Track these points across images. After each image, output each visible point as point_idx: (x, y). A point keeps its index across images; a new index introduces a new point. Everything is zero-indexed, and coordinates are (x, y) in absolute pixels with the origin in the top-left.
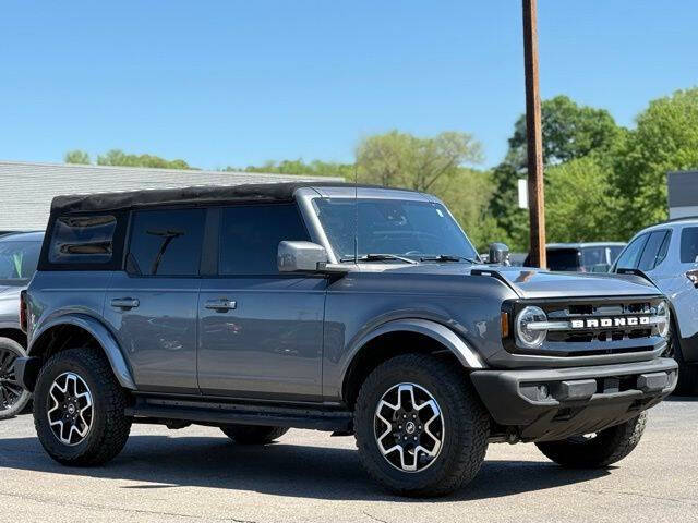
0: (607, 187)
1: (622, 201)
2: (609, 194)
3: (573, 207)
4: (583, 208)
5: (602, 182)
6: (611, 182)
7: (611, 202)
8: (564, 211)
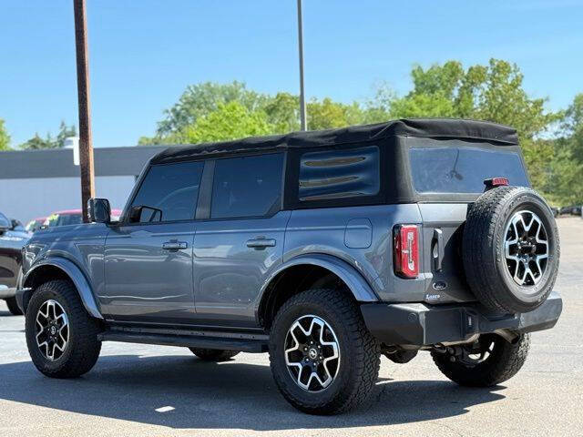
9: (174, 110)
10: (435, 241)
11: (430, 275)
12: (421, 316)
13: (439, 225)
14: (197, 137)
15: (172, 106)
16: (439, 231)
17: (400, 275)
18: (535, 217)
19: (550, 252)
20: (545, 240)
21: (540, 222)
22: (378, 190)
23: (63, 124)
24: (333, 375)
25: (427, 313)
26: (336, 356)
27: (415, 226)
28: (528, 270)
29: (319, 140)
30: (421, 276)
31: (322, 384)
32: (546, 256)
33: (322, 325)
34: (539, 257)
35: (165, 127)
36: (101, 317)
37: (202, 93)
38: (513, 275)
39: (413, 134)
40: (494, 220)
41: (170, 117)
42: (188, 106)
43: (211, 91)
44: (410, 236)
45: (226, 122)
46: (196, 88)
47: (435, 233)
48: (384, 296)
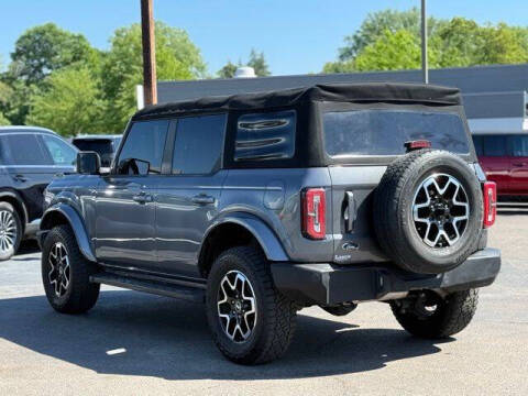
0: (97, 91)
1: (107, 102)
2: (98, 97)
3: (72, 105)
4: (79, 106)
5: (94, 87)
6: (99, 87)
7: (99, 103)
8: (65, 108)
9: (355, 37)
10: (345, 203)
11: (339, 237)
12: (323, 277)
13: (351, 188)
14: (364, 64)
15: (355, 33)
16: (350, 194)
17: (307, 236)
18: (452, 180)
19: (470, 214)
20: (465, 201)
21: (457, 184)
22: (293, 154)
23: (253, 53)
24: (251, 328)
25: (331, 274)
26: (253, 310)
27: (322, 190)
28: (442, 232)
29: (253, 103)
30: (329, 237)
31: (244, 336)
32: (466, 217)
33: (243, 280)
34: (456, 219)
35: (346, 54)
36: (94, 260)
37: (382, 20)
38: (423, 237)
39: (329, 98)
40: (400, 184)
41: (350, 44)
42: (368, 33)
43: (390, 17)
44: (317, 199)
45: (393, 49)
46: (376, 15)
47: (346, 196)
48: (294, 256)
